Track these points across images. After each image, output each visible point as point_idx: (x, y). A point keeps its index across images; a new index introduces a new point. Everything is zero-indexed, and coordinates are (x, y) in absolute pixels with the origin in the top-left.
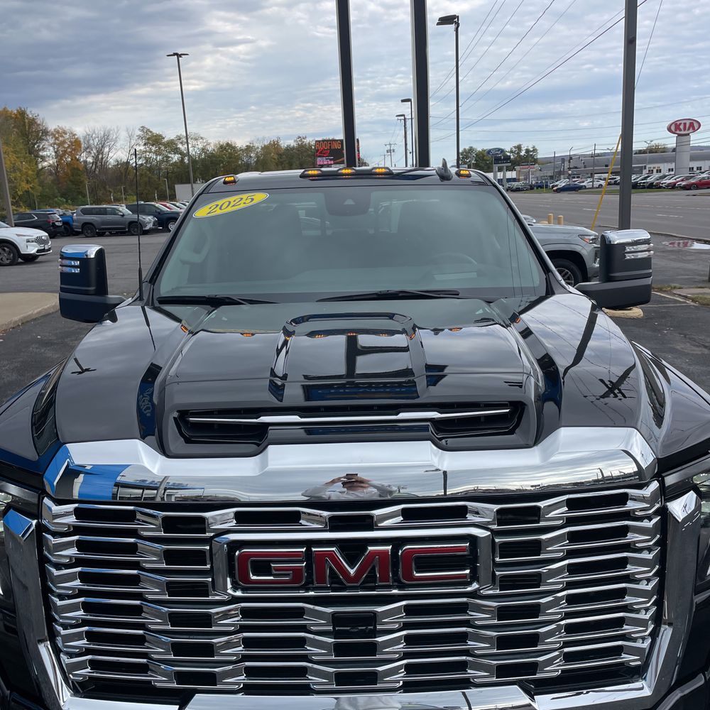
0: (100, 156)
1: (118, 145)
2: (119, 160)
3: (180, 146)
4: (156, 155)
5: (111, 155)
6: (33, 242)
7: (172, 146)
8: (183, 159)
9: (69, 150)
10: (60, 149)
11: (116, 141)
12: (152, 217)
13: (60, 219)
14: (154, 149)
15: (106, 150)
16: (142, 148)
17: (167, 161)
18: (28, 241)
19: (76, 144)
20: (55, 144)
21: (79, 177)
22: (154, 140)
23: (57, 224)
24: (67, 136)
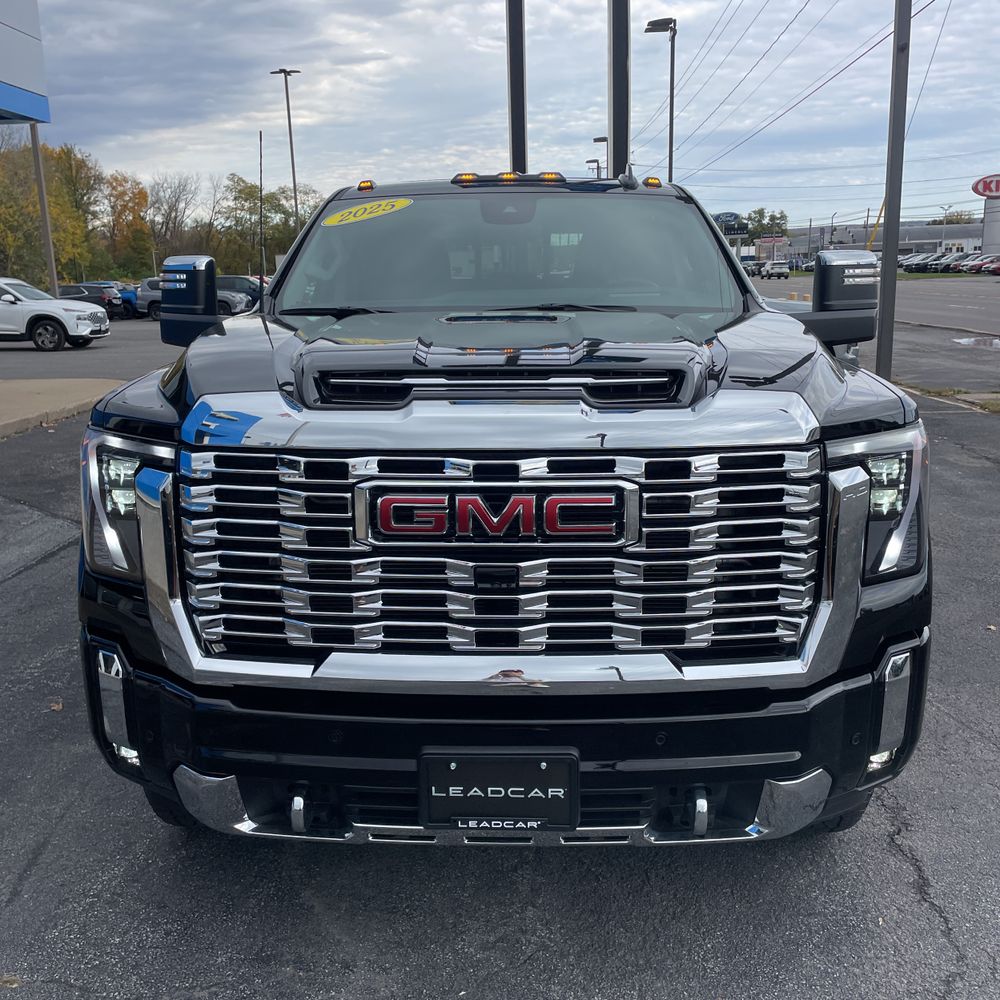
0: (173, 215)
1: (198, 198)
2: (199, 220)
3: (283, 202)
4: (251, 214)
5: (188, 212)
6: (85, 319)
7: (273, 202)
8: (287, 221)
9: (130, 204)
10: (120, 203)
11: (195, 193)
12: (244, 295)
13: (119, 295)
14: (247, 205)
15: (182, 205)
16: (231, 204)
17: (266, 223)
18: (79, 319)
19: (141, 196)
20: (111, 195)
21: (142, 243)
22: (248, 193)
23: (114, 301)
24: (128, 185)
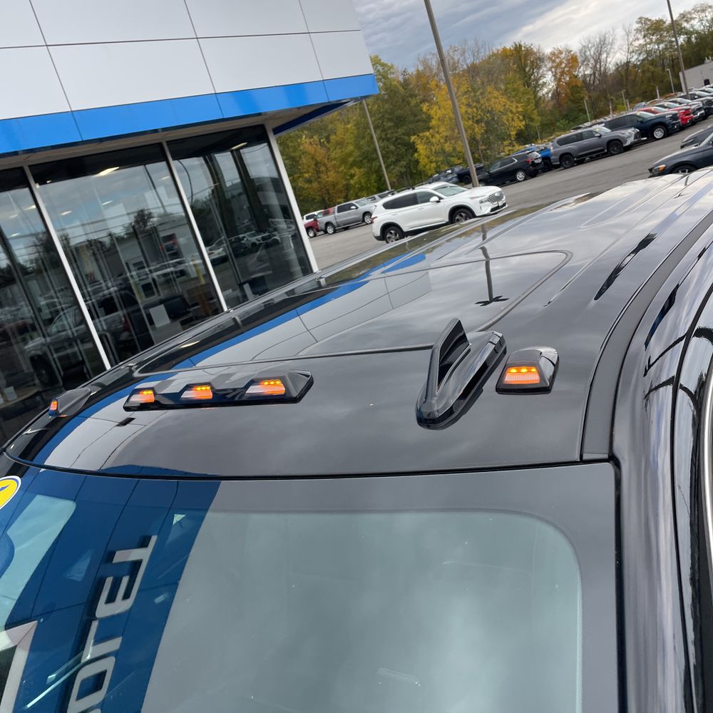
0: (598, 66)
1: (616, 47)
2: (619, 63)
3: (685, 25)
4: (658, 44)
5: (609, 60)
6: (486, 201)
7: (675, 28)
8: (689, 39)
9: (566, 69)
10: (558, 71)
11: (612, 44)
12: (633, 129)
13: (540, 156)
14: (654, 38)
15: (604, 56)
16: (642, 41)
17: (671, 47)
18: (481, 202)
19: (573, 61)
20: (552, 67)
21: (578, 94)
22: (654, 28)
23: (536, 161)
24: (563, 55)
